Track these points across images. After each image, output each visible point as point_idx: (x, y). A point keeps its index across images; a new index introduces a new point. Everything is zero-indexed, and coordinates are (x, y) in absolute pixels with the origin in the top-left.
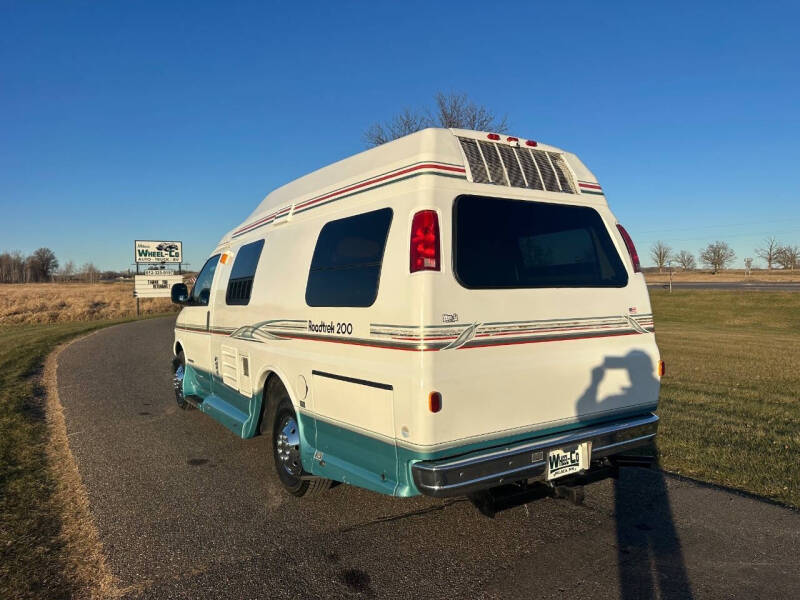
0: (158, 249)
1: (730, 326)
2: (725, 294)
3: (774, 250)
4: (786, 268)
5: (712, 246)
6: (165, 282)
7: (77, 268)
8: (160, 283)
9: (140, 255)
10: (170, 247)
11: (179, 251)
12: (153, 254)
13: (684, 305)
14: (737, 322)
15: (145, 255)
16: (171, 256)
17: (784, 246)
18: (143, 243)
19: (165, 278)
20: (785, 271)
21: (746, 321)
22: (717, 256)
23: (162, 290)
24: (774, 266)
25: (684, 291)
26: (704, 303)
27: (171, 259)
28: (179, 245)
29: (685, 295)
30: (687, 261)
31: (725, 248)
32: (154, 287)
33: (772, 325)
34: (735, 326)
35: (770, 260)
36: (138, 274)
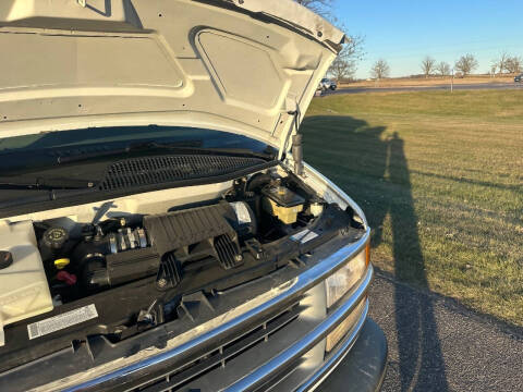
2: (492, 92)
3: (505, 60)
4: (511, 72)
5: (463, 58)
13: (462, 102)
14: (505, 114)
17: (512, 57)
20: (510, 75)
21: (511, 113)
22: (465, 65)
24: (503, 71)
25: (461, 90)
26: (478, 100)
29: (464, 94)
30: (445, 69)
31: (472, 59)
34: (504, 118)
35: (501, 67)
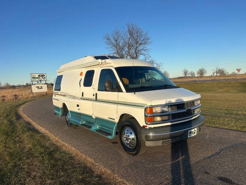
0: (38, 76)
1: (219, 92)
3: (218, 70)
4: (221, 75)
5: (200, 70)
6: (41, 87)
7: (3, 84)
8: (40, 87)
9: (33, 78)
10: (43, 75)
11: (45, 77)
12: (37, 78)
13: (203, 87)
14: (220, 90)
15: (34, 78)
16: (43, 78)
17: (221, 69)
18: (33, 75)
19: (41, 86)
20: (221, 76)
21: (222, 90)
22: (201, 72)
23: (41, 89)
24: (218, 75)
26: (209, 86)
27: (43, 79)
28: (45, 75)
30: (193, 74)
31: (204, 70)
32: (38, 88)
33: (231, 91)
35: (217, 73)
36: (32, 85)
